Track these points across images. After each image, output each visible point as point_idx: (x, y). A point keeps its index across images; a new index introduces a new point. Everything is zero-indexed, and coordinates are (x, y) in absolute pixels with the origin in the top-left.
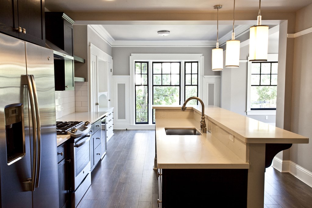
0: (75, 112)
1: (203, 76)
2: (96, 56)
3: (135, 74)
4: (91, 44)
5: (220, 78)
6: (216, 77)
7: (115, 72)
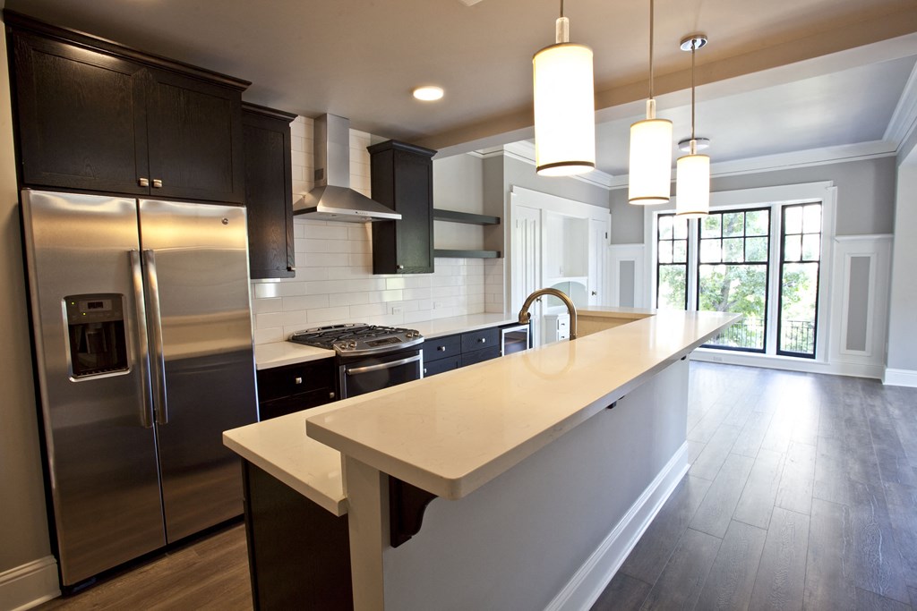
0: (485, 312)
1: (832, 238)
2: (541, 210)
3: (659, 240)
4: (514, 187)
5: (892, 240)
6: (879, 239)
7: (616, 238)
